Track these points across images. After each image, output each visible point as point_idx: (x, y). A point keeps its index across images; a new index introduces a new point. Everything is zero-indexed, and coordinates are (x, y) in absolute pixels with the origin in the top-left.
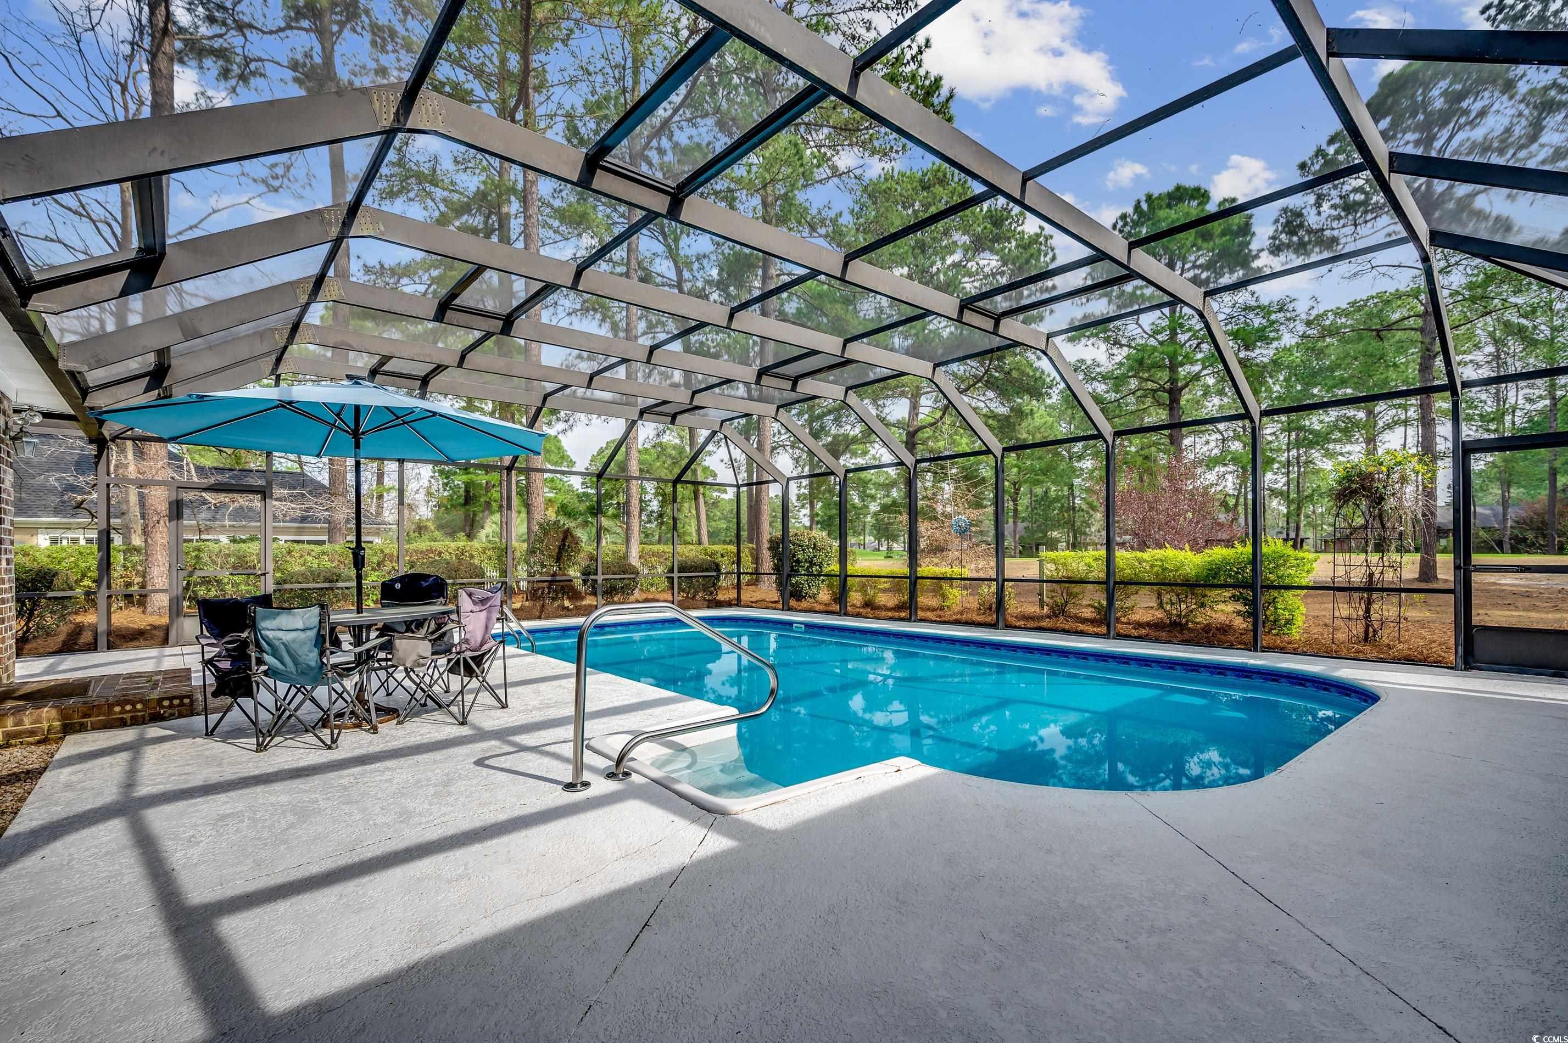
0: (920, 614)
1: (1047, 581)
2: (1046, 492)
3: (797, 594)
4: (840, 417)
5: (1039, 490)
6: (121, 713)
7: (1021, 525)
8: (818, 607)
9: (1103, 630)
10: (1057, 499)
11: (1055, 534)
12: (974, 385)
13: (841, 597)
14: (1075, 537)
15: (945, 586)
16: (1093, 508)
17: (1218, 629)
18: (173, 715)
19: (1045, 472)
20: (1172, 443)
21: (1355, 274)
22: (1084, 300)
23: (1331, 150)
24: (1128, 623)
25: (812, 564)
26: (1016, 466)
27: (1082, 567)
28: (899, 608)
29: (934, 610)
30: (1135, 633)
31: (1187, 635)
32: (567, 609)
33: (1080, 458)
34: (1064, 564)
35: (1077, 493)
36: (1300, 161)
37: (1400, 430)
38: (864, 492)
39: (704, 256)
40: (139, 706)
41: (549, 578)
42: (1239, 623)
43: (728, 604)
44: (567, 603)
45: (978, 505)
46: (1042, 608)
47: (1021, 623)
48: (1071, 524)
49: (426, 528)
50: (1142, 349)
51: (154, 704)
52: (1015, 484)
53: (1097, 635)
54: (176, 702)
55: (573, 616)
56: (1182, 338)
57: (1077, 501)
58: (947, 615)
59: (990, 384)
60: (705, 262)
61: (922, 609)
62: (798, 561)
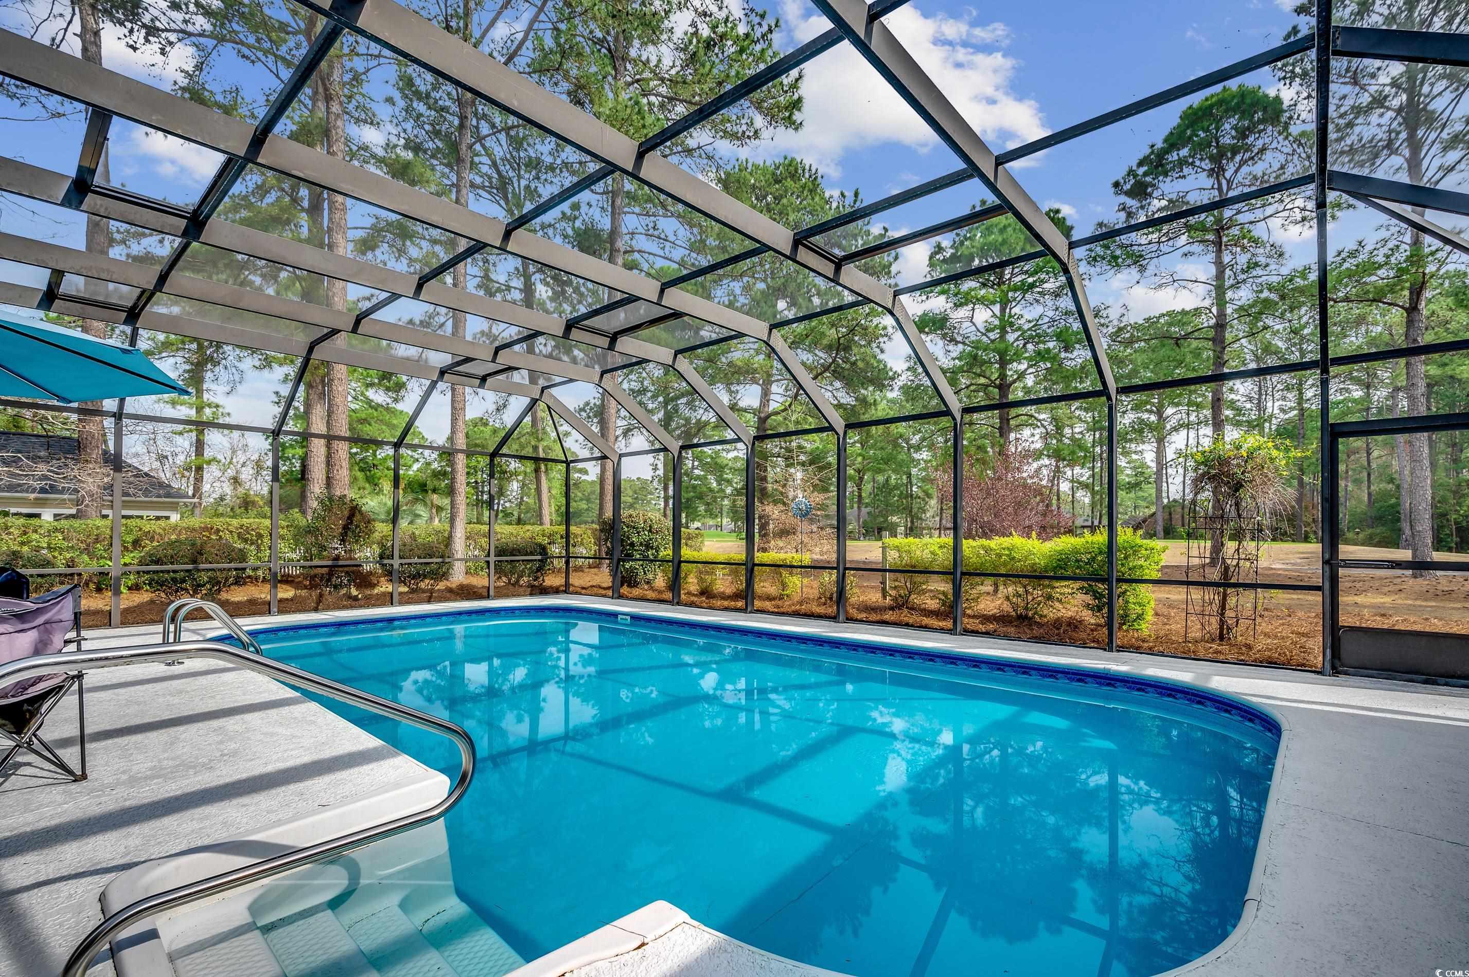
0: (758, 604)
1: (890, 571)
2: (887, 480)
3: (629, 580)
4: (693, 400)
5: (880, 478)
7: (864, 510)
8: (651, 594)
9: (949, 624)
10: (896, 487)
11: (895, 519)
12: (821, 374)
13: (675, 584)
14: (912, 522)
15: (785, 573)
16: (929, 496)
17: (1069, 624)
19: (886, 461)
20: (1001, 436)
21: (1160, 286)
22: (924, 298)
23: (1141, 171)
24: (974, 617)
25: (648, 546)
26: (860, 455)
27: (927, 555)
28: (736, 596)
29: (774, 599)
30: (982, 628)
31: (1037, 631)
32: (355, 599)
33: (918, 448)
34: (909, 552)
35: (914, 481)
36: (1114, 180)
37: (1183, 433)
38: (721, 476)
39: (550, 226)
41: (330, 563)
42: (1089, 618)
43: (556, 591)
44: (354, 592)
45: (826, 490)
46: (884, 597)
47: (863, 616)
48: (908, 510)
49: (254, 503)
50: (977, 345)
52: (859, 471)
53: (942, 630)
55: (361, 607)
56: (1011, 337)
57: (914, 489)
58: (786, 606)
59: (838, 374)
60: (550, 231)
61: (760, 598)
62: (632, 545)
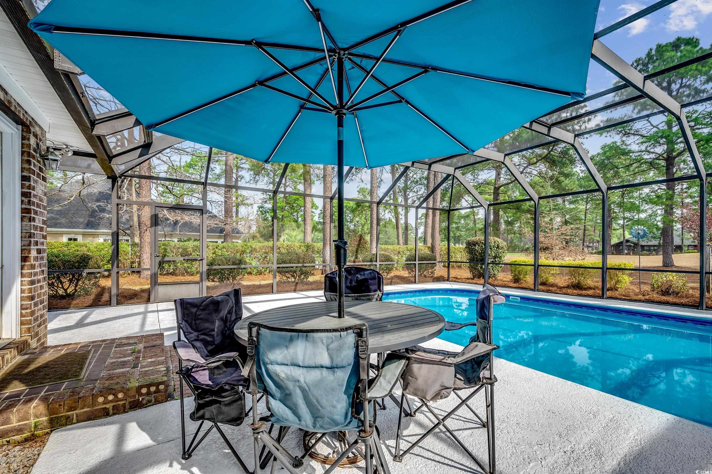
6: (104, 403)
18: (149, 401)
40: (120, 395)
43: (443, 280)
51: (133, 393)
54: (153, 389)
